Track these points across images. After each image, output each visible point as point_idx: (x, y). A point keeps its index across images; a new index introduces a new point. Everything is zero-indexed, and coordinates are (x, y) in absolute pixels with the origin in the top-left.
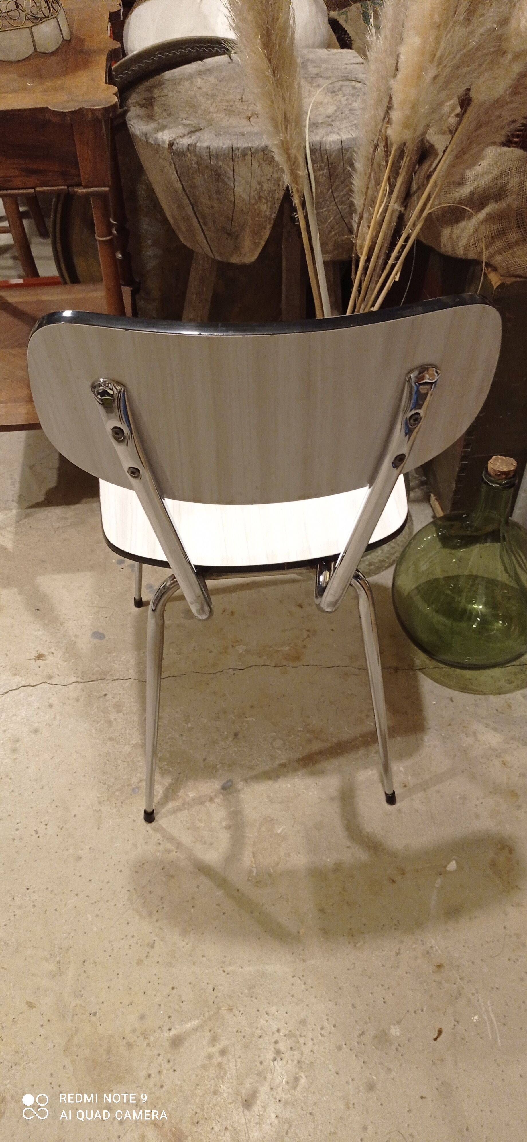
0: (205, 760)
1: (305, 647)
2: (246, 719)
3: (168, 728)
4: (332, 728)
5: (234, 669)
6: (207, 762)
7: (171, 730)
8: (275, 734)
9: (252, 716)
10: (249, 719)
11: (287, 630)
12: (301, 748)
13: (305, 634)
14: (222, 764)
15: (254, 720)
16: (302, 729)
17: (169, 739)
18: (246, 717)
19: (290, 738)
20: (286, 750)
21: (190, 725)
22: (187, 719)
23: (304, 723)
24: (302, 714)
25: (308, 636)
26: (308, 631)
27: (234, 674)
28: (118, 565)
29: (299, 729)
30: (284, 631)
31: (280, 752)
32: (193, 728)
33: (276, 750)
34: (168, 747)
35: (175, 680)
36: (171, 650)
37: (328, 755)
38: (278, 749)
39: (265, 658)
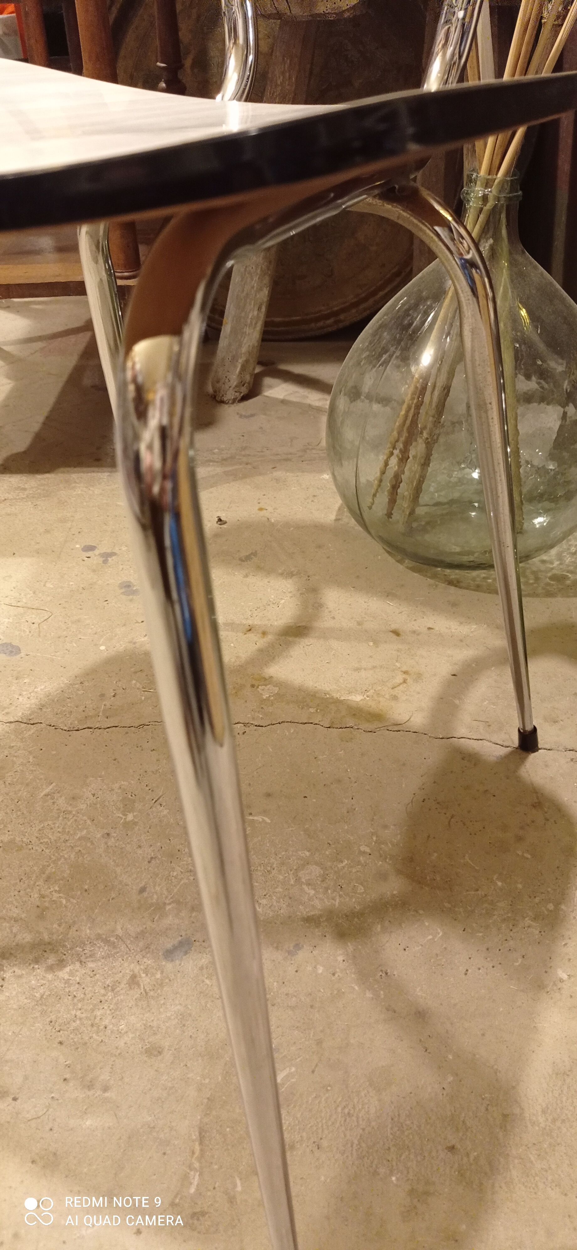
0: (143, 890)
1: (395, 698)
2: (251, 818)
3: (85, 818)
4: (436, 855)
5: (245, 724)
6: (145, 894)
7: (89, 822)
8: (308, 854)
9: (265, 812)
10: (256, 818)
11: (365, 669)
12: (361, 889)
13: (399, 678)
14: (178, 902)
15: (268, 821)
16: (368, 850)
17: (80, 839)
18: (251, 814)
19: (340, 865)
20: (327, 889)
21: (130, 817)
22: (128, 805)
23: (374, 838)
24: (373, 820)
25: (405, 681)
26: (405, 672)
27: (244, 733)
28: (84, 553)
29: (363, 848)
30: (358, 670)
31: (312, 892)
32: (135, 823)
33: (305, 887)
34: (72, 856)
35: (127, 733)
36: (134, 682)
37: (421, 912)
38: (308, 884)
39: (312, 710)
